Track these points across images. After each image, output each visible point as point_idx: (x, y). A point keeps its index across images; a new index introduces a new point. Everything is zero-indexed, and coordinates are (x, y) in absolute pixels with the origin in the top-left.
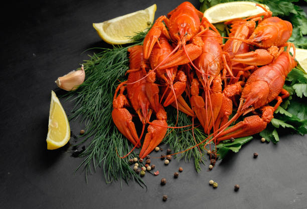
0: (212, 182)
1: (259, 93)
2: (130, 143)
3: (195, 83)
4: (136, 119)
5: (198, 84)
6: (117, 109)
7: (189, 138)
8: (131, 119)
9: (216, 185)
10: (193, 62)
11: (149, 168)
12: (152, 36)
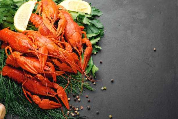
0: (102, 88)
1: (79, 39)
2: (57, 109)
3: (55, 61)
4: (51, 99)
5: (57, 60)
6: (40, 103)
7: (74, 82)
8: (49, 101)
9: (105, 88)
10: (48, 54)
11: (77, 109)
12: (25, 62)
